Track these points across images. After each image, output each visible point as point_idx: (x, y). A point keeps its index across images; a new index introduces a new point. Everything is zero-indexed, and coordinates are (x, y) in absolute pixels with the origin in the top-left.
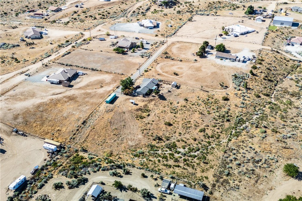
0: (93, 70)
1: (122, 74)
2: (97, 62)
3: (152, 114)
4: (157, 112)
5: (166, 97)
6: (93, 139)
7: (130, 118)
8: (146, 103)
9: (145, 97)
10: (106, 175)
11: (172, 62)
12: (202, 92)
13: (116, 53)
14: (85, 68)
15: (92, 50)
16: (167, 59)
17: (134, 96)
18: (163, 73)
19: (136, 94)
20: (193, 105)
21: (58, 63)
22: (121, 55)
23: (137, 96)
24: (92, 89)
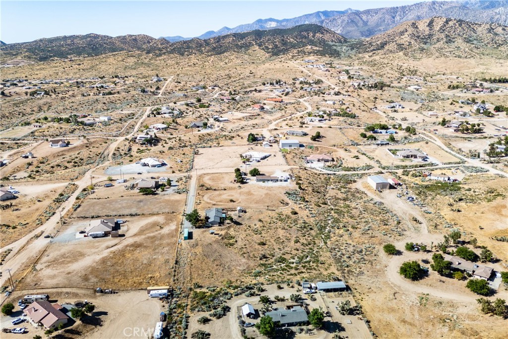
0: (131, 215)
1: (173, 212)
2: (130, 207)
3: (239, 240)
4: (242, 236)
5: (240, 222)
6: (199, 275)
7: (221, 248)
8: (225, 231)
9: (221, 226)
10: (243, 298)
11: (217, 193)
12: (270, 212)
13: (144, 195)
14: (120, 216)
15: (108, 198)
16: (208, 191)
17: (209, 227)
18: (218, 203)
19: (210, 225)
20: (270, 224)
21: (78, 218)
22: (151, 196)
23: (211, 227)
24: (153, 232)
